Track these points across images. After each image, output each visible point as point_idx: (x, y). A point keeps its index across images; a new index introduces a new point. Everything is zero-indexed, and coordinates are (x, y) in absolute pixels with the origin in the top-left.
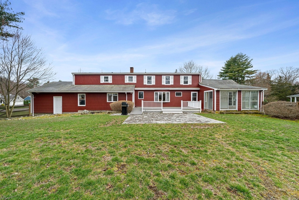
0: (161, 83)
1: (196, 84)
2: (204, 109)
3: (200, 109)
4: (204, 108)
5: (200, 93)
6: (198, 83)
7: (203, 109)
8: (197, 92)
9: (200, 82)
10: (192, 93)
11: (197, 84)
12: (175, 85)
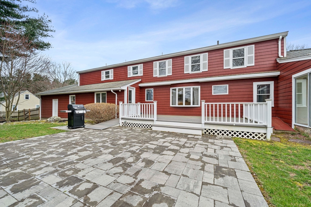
0: (182, 70)
1: (267, 63)
2: (293, 127)
3: (265, 127)
4: (293, 123)
5: (282, 84)
6: (274, 59)
7: (291, 126)
8: (272, 84)
9: (280, 55)
10: (255, 85)
11: (273, 62)
12: (212, 72)
